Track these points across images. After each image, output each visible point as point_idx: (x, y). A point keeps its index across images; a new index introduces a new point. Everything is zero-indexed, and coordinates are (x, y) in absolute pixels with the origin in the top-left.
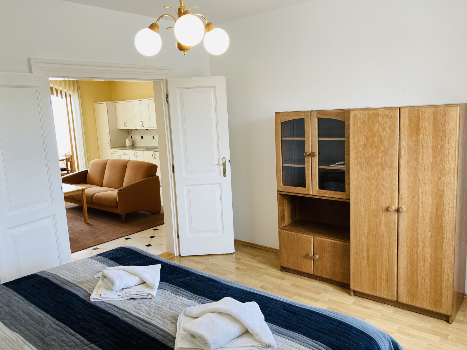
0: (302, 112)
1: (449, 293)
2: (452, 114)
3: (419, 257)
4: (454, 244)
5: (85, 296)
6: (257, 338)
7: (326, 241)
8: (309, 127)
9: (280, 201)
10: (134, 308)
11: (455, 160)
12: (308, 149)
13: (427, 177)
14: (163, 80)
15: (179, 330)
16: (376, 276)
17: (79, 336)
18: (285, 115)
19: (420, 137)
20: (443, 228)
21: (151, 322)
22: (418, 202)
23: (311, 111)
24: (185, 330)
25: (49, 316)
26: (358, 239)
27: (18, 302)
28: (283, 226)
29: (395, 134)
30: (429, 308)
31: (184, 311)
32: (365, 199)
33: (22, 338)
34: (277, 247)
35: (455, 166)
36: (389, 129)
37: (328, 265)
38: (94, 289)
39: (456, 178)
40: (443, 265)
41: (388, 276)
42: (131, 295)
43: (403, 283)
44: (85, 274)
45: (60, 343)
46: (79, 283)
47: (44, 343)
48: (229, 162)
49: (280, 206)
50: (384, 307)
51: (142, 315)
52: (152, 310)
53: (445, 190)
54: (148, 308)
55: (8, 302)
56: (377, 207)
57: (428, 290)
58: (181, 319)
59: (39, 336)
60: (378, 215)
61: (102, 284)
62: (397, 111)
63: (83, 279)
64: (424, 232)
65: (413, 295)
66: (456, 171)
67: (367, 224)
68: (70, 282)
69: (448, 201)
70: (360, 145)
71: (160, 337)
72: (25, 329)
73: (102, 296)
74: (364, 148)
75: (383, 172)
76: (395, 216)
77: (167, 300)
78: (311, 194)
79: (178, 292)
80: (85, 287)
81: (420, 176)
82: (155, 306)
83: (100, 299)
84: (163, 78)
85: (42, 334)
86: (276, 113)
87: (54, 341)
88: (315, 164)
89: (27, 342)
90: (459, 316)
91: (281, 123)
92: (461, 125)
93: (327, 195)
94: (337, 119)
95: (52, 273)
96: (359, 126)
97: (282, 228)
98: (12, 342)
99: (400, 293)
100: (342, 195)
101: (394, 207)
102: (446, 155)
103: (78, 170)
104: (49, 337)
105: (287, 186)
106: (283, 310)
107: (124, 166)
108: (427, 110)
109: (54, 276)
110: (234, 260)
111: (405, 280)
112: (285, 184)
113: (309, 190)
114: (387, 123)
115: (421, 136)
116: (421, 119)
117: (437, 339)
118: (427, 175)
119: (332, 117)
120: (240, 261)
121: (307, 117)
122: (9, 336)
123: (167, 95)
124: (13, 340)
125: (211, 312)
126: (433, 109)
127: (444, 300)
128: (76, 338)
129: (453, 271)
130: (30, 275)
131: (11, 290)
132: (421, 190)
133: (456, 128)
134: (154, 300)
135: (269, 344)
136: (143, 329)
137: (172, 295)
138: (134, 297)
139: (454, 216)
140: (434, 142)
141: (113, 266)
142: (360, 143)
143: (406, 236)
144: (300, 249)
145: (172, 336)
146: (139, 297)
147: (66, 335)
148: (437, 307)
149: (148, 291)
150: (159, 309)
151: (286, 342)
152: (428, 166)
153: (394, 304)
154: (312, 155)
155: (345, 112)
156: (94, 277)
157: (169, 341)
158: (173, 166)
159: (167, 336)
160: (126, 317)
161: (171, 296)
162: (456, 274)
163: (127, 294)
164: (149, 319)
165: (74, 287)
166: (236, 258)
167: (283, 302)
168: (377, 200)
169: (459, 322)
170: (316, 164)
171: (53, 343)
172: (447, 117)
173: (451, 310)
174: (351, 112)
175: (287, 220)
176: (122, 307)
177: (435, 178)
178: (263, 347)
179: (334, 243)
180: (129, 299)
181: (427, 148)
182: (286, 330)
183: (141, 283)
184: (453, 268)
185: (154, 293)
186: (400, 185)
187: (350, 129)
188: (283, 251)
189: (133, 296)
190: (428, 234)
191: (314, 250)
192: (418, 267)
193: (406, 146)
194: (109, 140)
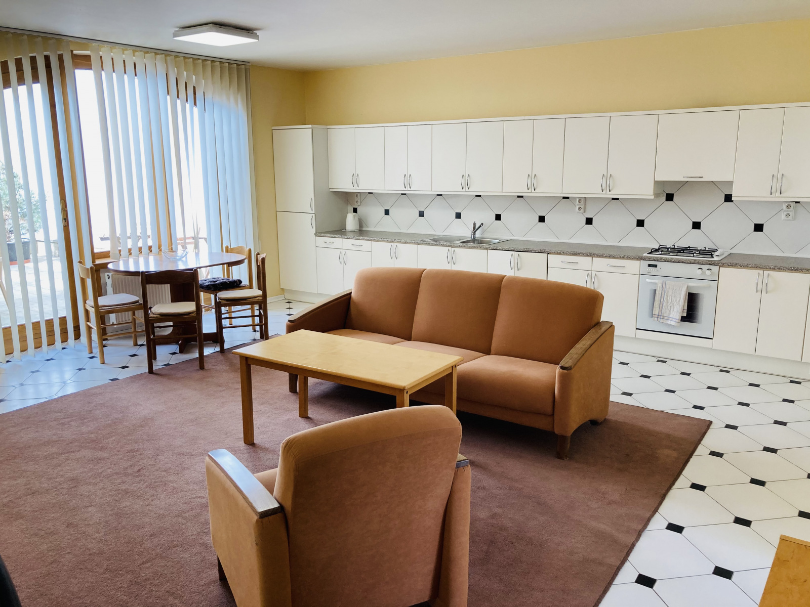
194: (314, 215)
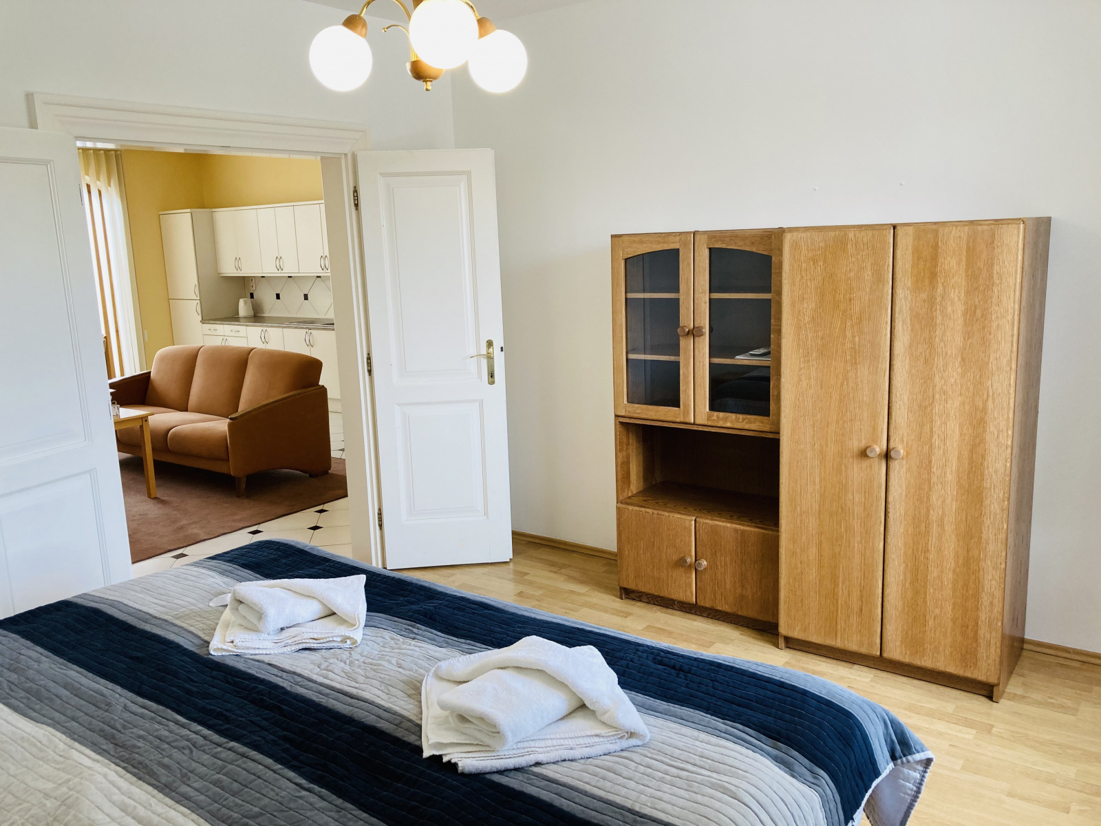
0: (674, 234)
1: (994, 634)
2: (1008, 241)
3: (931, 557)
4: (1005, 526)
5: (197, 646)
6: (604, 718)
7: (724, 527)
8: (691, 269)
9: (621, 439)
10: (316, 667)
11: (1012, 342)
12: (686, 320)
13: (953, 380)
14: (346, 155)
15: (428, 709)
16: (837, 602)
17: (200, 728)
18: (634, 242)
19: (938, 290)
20: (982, 492)
21: (360, 695)
22: (932, 437)
23: (695, 233)
24: (443, 706)
25: (119, 689)
26: (798, 522)
27: (39, 662)
28: (626, 497)
29: (883, 285)
30: (951, 669)
31: (432, 671)
32: (814, 431)
33: (63, 737)
34: (612, 546)
35: (1011, 356)
36: (870, 273)
37: (728, 582)
38: (215, 630)
39: (1012, 382)
40: (981, 573)
41: (862, 602)
42: (304, 641)
43: (896, 615)
44: (188, 599)
45: (155, 743)
46: (177, 619)
47: (116, 744)
48: (502, 350)
49: (621, 450)
50: (852, 671)
51: (339, 682)
52: (359, 670)
53: (990, 409)
54: (347, 667)
55: (12, 662)
56: (840, 449)
57: (949, 630)
58: (428, 687)
59: (101, 730)
60: (843, 467)
61: (233, 619)
62: (890, 233)
63: (184, 609)
64: (944, 501)
65: (914, 641)
66: (1014, 366)
67: (817, 487)
68: (155, 617)
69: (996, 433)
70: (805, 310)
71: (385, 724)
72: (65, 718)
73: (239, 644)
74: (813, 317)
75: (856, 369)
76: (880, 469)
77: (387, 650)
78: (693, 422)
79: (412, 632)
80: (191, 626)
81: (937, 378)
82: (364, 663)
83: (233, 649)
84: (347, 149)
85: (109, 726)
86: (612, 236)
87: (141, 740)
88: (702, 355)
89: (77, 745)
90: (1014, 687)
91: (626, 260)
92: (1026, 263)
93: (728, 425)
94: (754, 250)
95: (106, 597)
96: (804, 265)
97: (623, 501)
98: (39, 744)
99: (887, 636)
100: (762, 423)
101: (880, 448)
102: (992, 330)
103: (122, 373)
104: (126, 732)
105: (637, 405)
106: (655, 663)
107: (240, 362)
108: (955, 232)
109: (113, 604)
110: (512, 576)
111: (900, 609)
112: (631, 400)
113: (686, 413)
114: (867, 260)
115: (940, 289)
116: (940, 250)
117: (969, 734)
118: (951, 375)
119: (742, 246)
120: (526, 577)
121: (686, 244)
122: (29, 734)
123: (355, 191)
124: (40, 742)
125: (498, 668)
126: (966, 229)
127: (982, 651)
128: (190, 731)
129: (1002, 586)
130: (54, 603)
131: (14, 635)
132: (937, 408)
133: (1016, 270)
134: (359, 650)
135: (632, 731)
136: (345, 709)
137: (399, 640)
138: (312, 646)
139: (1006, 466)
140: (967, 303)
141: (249, 580)
142: (806, 305)
143: (903, 512)
144: (665, 548)
145: (413, 721)
146: (324, 645)
147: (167, 726)
148: (967, 666)
149: (343, 631)
150: (375, 667)
151: (668, 727)
152: (954, 356)
153: (874, 664)
154: (695, 333)
155: (771, 235)
156: (210, 605)
157: (407, 732)
158: (369, 359)
159: (401, 722)
160: (301, 686)
161: (398, 642)
162: (1008, 591)
163: (296, 639)
164: (356, 688)
165: (167, 627)
166: (516, 572)
167: (653, 648)
168: (841, 432)
169: (1014, 697)
170: (704, 354)
171: (139, 744)
172: (996, 247)
173: (999, 672)
174: (785, 234)
175: (636, 484)
176: (287, 667)
177: (969, 383)
178: (619, 736)
179: (743, 532)
180: (300, 650)
181: (952, 315)
182: (665, 703)
183: (324, 615)
184: (1003, 580)
185: (358, 634)
186: (894, 398)
187: (784, 274)
188: (627, 552)
189: (309, 643)
190: (952, 506)
191: (698, 549)
192: (927, 580)
193: (906, 313)
194: (199, 301)
